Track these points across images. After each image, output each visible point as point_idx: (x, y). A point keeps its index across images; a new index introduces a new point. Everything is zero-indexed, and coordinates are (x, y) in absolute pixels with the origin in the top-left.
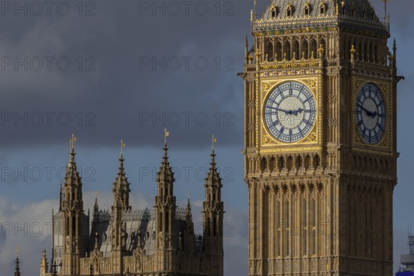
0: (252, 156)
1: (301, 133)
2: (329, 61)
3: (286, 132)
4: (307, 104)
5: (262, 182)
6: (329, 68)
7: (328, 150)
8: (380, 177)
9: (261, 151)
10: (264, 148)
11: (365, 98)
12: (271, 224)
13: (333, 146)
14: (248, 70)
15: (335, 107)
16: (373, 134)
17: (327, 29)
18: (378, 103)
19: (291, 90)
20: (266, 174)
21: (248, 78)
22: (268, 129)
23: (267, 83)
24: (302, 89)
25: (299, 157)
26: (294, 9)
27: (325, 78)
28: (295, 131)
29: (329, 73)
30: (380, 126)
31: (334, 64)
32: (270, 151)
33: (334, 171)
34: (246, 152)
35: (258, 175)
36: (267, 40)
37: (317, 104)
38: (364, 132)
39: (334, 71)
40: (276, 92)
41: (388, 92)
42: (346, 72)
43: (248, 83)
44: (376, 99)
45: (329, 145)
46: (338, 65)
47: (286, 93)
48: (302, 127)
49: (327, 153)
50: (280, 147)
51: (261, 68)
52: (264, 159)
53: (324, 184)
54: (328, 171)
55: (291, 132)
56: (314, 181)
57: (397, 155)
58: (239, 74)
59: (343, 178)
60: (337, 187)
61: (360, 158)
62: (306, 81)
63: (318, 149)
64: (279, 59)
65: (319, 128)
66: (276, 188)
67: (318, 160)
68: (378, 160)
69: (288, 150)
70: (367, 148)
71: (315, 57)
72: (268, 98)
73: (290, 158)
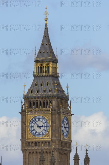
4: (45, 124)
42: (59, 113)
69: (38, 140)
70: (65, 139)
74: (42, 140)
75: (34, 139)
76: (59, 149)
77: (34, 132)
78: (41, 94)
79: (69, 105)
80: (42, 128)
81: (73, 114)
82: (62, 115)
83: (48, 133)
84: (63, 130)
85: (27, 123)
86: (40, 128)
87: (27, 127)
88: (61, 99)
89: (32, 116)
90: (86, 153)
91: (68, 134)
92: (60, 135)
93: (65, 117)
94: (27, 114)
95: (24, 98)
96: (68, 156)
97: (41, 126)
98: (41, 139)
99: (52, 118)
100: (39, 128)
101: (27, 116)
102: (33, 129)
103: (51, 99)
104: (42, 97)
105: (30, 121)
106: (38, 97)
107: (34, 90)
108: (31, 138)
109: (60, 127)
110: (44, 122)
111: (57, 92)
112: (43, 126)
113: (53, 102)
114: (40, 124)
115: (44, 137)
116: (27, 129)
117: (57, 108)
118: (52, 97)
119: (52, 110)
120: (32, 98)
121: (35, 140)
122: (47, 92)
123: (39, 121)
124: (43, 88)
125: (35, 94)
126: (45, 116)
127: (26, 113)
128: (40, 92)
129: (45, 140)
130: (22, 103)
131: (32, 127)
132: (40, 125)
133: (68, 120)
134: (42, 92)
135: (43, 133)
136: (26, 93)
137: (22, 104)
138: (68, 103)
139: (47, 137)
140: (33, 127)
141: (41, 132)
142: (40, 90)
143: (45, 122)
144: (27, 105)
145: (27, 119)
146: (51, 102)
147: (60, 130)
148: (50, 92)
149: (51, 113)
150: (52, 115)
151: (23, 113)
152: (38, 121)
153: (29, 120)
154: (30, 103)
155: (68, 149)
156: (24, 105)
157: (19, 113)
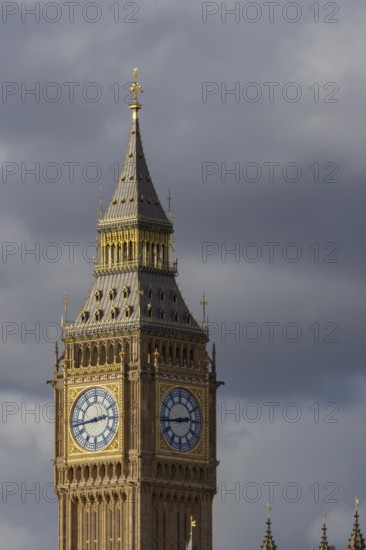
0: (61, 466)
1: (105, 441)
2: (131, 365)
3: (92, 440)
5: (71, 493)
6: (130, 373)
7: (130, 458)
8: (193, 485)
9: (69, 461)
10: (72, 458)
11: (174, 404)
12: (80, 536)
13: (134, 454)
14: (58, 377)
15: (136, 413)
16: (184, 441)
17: (130, 332)
18: (191, 409)
19: (96, 396)
20: (73, 485)
21: (58, 386)
22: (75, 437)
23: (73, 390)
24: (106, 395)
25: (87, 467)
26: (102, 313)
27: (127, 383)
28: (100, 439)
29: (130, 378)
30: (193, 433)
31: (135, 368)
32: (77, 460)
33: (135, 480)
34: (55, 463)
35: (66, 486)
36: (76, 346)
37: (119, 410)
38: (172, 439)
39: (135, 376)
40: (82, 399)
41: (203, 397)
42: (149, 376)
43: (57, 392)
44: (189, 405)
45: (131, 452)
46: (139, 369)
47: (91, 400)
48: (106, 434)
49: (129, 461)
50: (86, 456)
51: (69, 375)
52: (71, 469)
53: (127, 494)
54: (129, 479)
55: (95, 440)
56: (117, 489)
57: (216, 463)
58: (48, 382)
59: (145, 485)
60: (138, 496)
61: (166, 465)
62: (109, 387)
63: (119, 457)
64: (86, 365)
65: (121, 436)
66: (84, 499)
67: (120, 468)
68: (190, 468)
69: (93, 458)
71: (118, 361)
72: (74, 406)
73: (95, 467)
75: (82, 457)
89: (79, 390)
98: (100, 455)
110: (108, 405)
129: (108, 457)
139: (114, 450)
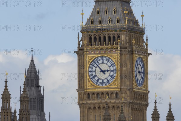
74: (107, 90)
75: (95, 89)
76: (131, 102)
77: (96, 79)
78: (105, 25)
79: (145, 41)
80: (107, 74)
81: (151, 54)
82: (134, 55)
83: (116, 80)
84: (136, 76)
85: (86, 67)
86: (104, 73)
87: (86, 72)
88: (134, 33)
89: (93, 57)
90: (169, 108)
91: (144, 82)
92: (133, 83)
93: (139, 57)
94: (86, 54)
95: (81, 32)
96: (143, 113)
97: (105, 71)
98: (106, 88)
99: (121, 59)
100: (102, 73)
101: (86, 56)
102: (94, 74)
103: (119, 33)
104: (107, 30)
105: (90, 64)
106: (101, 30)
107: (95, 20)
108: (91, 87)
109: (133, 71)
110: (110, 64)
111: (128, 23)
112: (108, 71)
113: (123, 37)
114: (104, 67)
115: (109, 86)
116: (86, 75)
117: (128, 45)
118: (121, 30)
119: (121, 48)
120: (92, 31)
121: (97, 90)
122: (113, 22)
123: (103, 63)
124: (108, 17)
125: (96, 25)
126: (111, 56)
127: (84, 52)
128: (104, 23)
129: (111, 90)
130: (78, 38)
131: (92, 72)
132: (103, 69)
133: (143, 62)
134: (106, 23)
135: (108, 81)
136: (85, 24)
137: (78, 40)
138: (144, 38)
139: (114, 86)
140: (95, 71)
141: (105, 79)
142: (104, 20)
143: (112, 65)
144: (86, 41)
145: (86, 61)
146: (119, 37)
147: (133, 76)
148: (118, 22)
149: (119, 52)
150: (121, 54)
151: (80, 52)
152: (101, 64)
153: (89, 61)
154: (90, 38)
155: (144, 103)
156: (81, 40)
157: (75, 52)
